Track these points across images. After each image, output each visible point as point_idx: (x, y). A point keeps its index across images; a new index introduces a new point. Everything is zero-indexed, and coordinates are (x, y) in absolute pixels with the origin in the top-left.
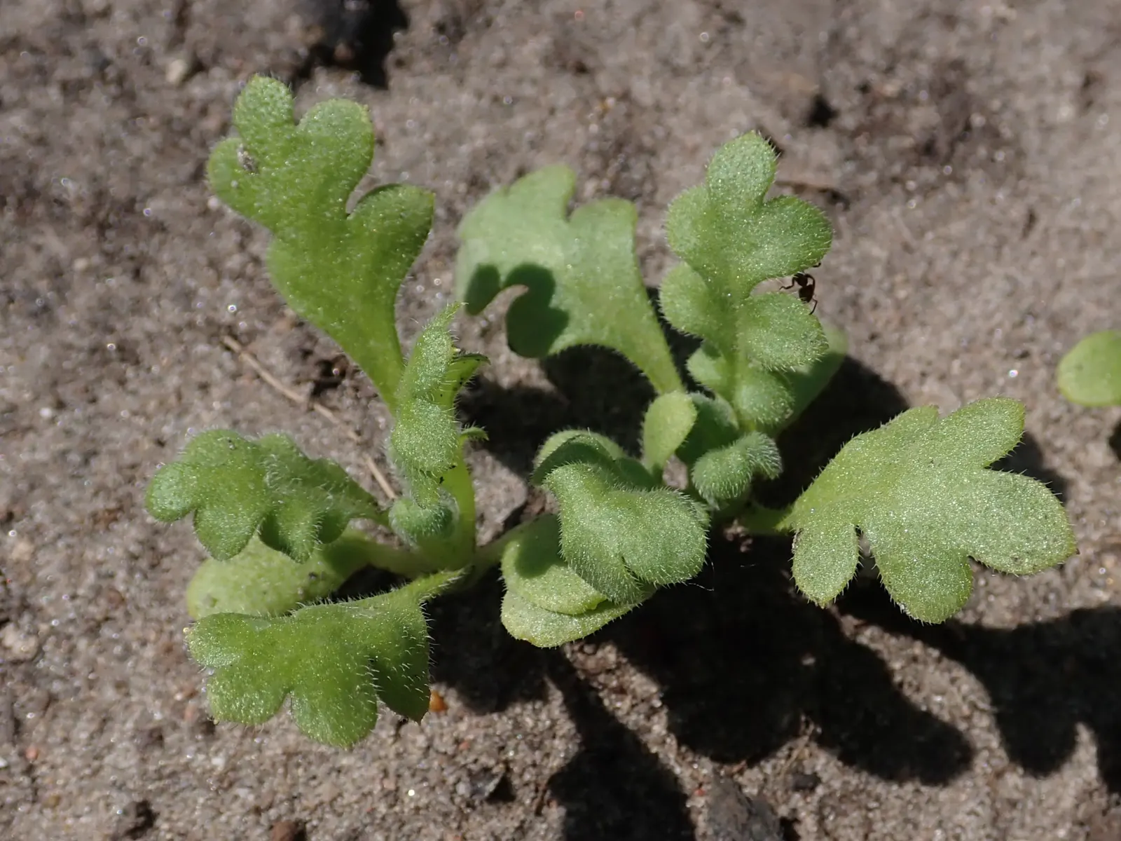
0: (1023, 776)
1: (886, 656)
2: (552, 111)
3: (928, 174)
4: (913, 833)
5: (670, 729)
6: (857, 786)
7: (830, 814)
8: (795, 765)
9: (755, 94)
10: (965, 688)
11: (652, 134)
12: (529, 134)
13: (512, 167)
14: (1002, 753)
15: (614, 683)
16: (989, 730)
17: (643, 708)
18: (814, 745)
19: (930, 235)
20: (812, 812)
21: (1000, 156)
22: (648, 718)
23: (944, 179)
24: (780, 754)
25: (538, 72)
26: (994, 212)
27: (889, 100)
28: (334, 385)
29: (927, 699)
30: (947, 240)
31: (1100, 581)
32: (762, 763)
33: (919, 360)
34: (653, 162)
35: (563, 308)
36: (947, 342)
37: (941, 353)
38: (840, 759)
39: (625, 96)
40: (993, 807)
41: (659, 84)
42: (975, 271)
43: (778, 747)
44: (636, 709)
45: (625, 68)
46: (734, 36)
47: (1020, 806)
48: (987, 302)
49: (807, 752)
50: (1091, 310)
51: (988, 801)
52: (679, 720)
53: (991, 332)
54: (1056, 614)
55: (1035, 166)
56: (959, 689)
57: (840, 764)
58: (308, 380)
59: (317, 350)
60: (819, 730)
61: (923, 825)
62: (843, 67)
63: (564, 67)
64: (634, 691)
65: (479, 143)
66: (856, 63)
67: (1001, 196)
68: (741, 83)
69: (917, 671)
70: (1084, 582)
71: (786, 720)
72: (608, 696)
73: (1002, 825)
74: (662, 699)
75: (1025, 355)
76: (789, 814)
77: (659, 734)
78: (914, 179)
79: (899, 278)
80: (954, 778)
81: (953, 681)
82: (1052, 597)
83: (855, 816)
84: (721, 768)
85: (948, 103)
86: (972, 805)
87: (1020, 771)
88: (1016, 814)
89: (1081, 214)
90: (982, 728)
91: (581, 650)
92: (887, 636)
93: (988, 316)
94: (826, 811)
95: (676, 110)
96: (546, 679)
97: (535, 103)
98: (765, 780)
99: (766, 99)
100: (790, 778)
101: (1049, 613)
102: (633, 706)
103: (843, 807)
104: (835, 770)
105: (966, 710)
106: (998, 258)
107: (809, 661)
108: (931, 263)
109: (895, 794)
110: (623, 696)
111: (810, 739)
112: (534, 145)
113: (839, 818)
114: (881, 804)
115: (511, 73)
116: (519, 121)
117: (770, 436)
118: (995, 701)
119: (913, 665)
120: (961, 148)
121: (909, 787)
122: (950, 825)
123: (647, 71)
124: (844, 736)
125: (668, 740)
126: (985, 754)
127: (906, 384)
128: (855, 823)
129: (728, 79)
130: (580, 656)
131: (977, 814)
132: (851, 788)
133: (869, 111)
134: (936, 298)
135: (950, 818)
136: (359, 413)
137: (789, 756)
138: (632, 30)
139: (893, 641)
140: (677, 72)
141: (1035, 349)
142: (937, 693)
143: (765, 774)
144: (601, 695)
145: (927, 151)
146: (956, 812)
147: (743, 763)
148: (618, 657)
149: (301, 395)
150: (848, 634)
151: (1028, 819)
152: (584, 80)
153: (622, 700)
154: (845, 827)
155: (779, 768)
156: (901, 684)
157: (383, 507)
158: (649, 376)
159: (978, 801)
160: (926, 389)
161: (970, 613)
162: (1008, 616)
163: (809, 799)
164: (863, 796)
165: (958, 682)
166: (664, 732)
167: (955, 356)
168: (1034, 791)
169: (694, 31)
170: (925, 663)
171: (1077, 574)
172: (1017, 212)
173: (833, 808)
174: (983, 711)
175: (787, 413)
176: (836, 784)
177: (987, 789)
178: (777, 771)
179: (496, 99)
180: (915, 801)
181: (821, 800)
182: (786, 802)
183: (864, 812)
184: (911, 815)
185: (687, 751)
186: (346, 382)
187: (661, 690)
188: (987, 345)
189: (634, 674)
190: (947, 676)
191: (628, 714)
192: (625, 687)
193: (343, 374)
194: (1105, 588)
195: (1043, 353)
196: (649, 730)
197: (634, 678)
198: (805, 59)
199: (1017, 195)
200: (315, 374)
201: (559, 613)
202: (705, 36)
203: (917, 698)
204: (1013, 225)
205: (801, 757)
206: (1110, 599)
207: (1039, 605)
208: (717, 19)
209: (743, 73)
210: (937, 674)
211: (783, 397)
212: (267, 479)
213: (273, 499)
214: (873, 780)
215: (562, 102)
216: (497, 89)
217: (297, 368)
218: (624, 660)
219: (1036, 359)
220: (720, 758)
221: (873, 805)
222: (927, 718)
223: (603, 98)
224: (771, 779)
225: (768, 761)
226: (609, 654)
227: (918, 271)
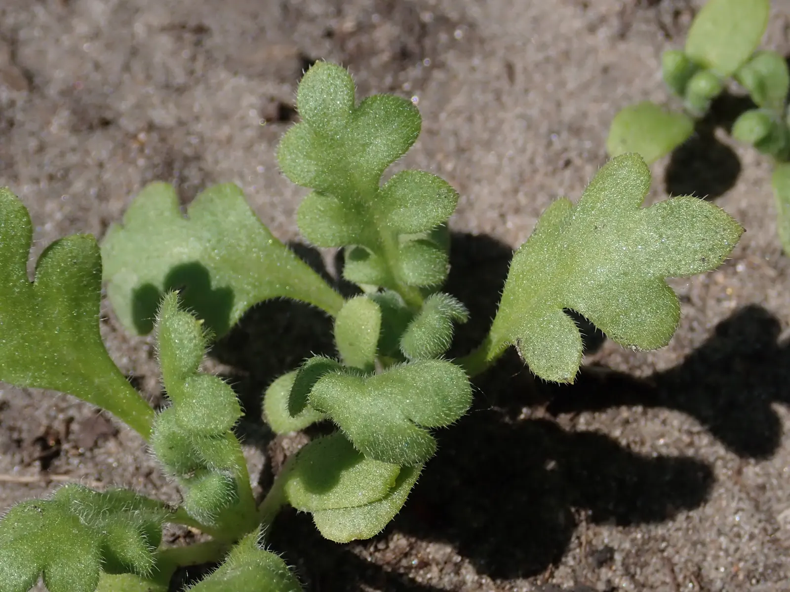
0: (757, 464)
1: (605, 430)
2: (101, 165)
3: (414, 72)
4: (704, 550)
5: (480, 572)
6: (643, 537)
7: (635, 569)
8: (588, 549)
9: (250, 77)
10: (676, 423)
11: (189, 144)
12: (93, 191)
13: (95, 222)
14: (731, 456)
15: (415, 562)
16: (712, 444)
17: (449, 568)
18: (592, 526)
19: (443, 116)
20: (622, 575)
21: (458, 34)
22: (457, 573)
23: (428, 71)
24: (572, 546)
25: (73, 141)
26: (478, 76)
27: (352, 34)
28: (57, 454)
29: (653, 447)
30: (458, 112)
31: (722, 295)
32: (564, 559)
33: (492, 206)
34: (203, 165)
35: (223, 285)
36: (504, 184)
37: (504, 194)
38: (618, 525)
39: (151, 127)
40: (750, 498)
41: (171, 106)
42: (492, 124)
43: (568, 540)
44: (444, 572)
45: (139, 106)
46: (208, 43)
47: (768, 486)
48: (515, 142)
49: (590, 533)
50: (594, 109)
51: (743, 495)
52: (482, 562)
53: (532, 161)
54: (705, 336)
55: (488, 29)
56: (672, 426)
57: (620, 528)
58: (35, 460)
59: (24, 435)
60: (590, 512)
61: (708, 540)
62: (303, 27)
63: (91, 128)
64: (434, 559)
65: (58, 216)
66: (312, 20)
67: (476, 61)
68: (235, 73)
69: (633, 430)
70: (711, 303)
71: (561, 518)
72: (417, 572)
73: (765, 508)
74: (459, 553)
75: (568, 163)
76: (607, 586)
77: (473, 582)
78: (406, 81)
79: (440, 157)
80: (710, 494)
81: (664, 422)
82: (695, 324)
83: (655, 561)
84: (536, 580)
85: (397, 15)
86: (734, 505)
87: (752, 461)
88: (769, 494)
89: (542, 47)
90: (706, 446)
91: (377, 550)
92: (597, 415)
93: (523, 150)
94: (632, 570)
95: (197, 118)
96: (362, 586)
97: (83, 166)
98: (574, 571)
99: (262, 76)
100: (590, 560)
101: (700, 337)
102: (441, 570)
103: (642, 559)
104: (619, 535)
105: (686, 439)
106: (502, 106)
107: (551, 465)
108: (456, 134)
109: (673, 529)
110: (429, 567)
111: (588, 523)
112: (103, 196)
113: (644, 570)
114: (668, 541)
115: (51, 153)
116: (78, 185)
117: (444, 292)
118: (703, 421)
119: (629, 427)
120: (428, 43)
121: (681, 517)
122: (727, 529)
123: (156, 100)
124: (611, 507)
125: (484, 581)
126: (719, 463)
127: (493, 229)
128: (658, 566)
129: (223, 75)
130: (378, 555)
131: (742, 510)
132: (640, 542)
133: (342, 48)
134: (475, 158)
135: (724, 524)
136: (90, 465)
137: (580, 544)
138: (126, 76)
139: (604, 416)
140: (181, 90)
141: (572, 155)
142: (659, 438)
143: (571, 567)
144: (411, 576)
145: (404, 57)
146: (726, 517)
147: (551, 566)
148: (408, 540)
149: (33, 475)
150: (567, 429)
151: (780, 493)
152: (112, 130)
153: (430, 571)
154: (652, 574)
155: (577, 556)
156: (628, 446)
157: (174, 506)
158: (318, 305)
159: (736, 499)
160: (510, 225)
161: (645, 368)
162: (673, 356)
163: (614, 568)
164: (652, 544)
165: (668, 421)
166: (476, 577)
167: (516, 191)
168: (771, 470)
169: (174, 53)
170: (636, 420)
171: (703, 300)
172: (496, 67)
173: (636, 564)
174: (699, 433)
175: (447, 269)
176: (627, 545)
177: (737, 488)
178: (577, 560)
179: (51, 178)
180: (690, 526)
181: (623, 564)
182: (599, 579)
183: (659, 555)
184: (695, 538)
185: (502, 582)
186: (65, 446)
187: (454, 548)
188: (535, 171)
189: (427, 547)
190: (657, 422)
191: (440, 578)
192: (425, 560)
193: (58, 442)
194: (729, 298)
195: (580, 155)
196: (464, 583)
197: (428, 550)
198: (271, 34)
199: (488, 55)
200: (37, 452)
201: (370, 503)
202: (186, 53)
203: (645, 450)
204: (498, 78)
205: (589, 539)
206: (738, 304)
207: (690, 335)
208: (189, 37)
209: (233, 65)
210: (649, 424)
211: (438, 258)
212: (82, 520)
213: (98, 533)
214: (652, 527)
215: (104, 155)
216: (49, 169)
217: (17, 458)
218: (413, 540)
219: (578, 162)
220: (528, 574)
221: (664, 545)
222: (661, 460)
223: (135, 137)
224: (577, 568)
225: (566, 556)
226: (400, 541)
227: (451, 144)
